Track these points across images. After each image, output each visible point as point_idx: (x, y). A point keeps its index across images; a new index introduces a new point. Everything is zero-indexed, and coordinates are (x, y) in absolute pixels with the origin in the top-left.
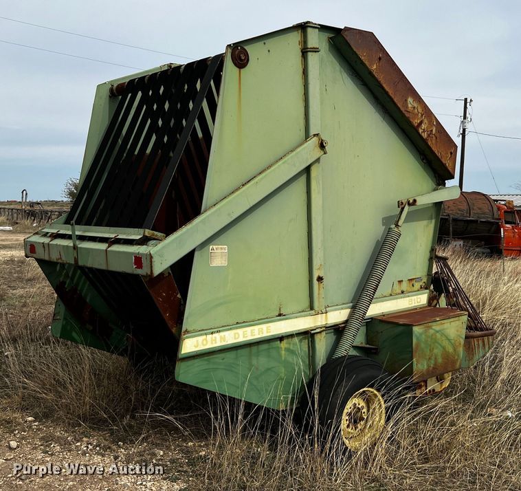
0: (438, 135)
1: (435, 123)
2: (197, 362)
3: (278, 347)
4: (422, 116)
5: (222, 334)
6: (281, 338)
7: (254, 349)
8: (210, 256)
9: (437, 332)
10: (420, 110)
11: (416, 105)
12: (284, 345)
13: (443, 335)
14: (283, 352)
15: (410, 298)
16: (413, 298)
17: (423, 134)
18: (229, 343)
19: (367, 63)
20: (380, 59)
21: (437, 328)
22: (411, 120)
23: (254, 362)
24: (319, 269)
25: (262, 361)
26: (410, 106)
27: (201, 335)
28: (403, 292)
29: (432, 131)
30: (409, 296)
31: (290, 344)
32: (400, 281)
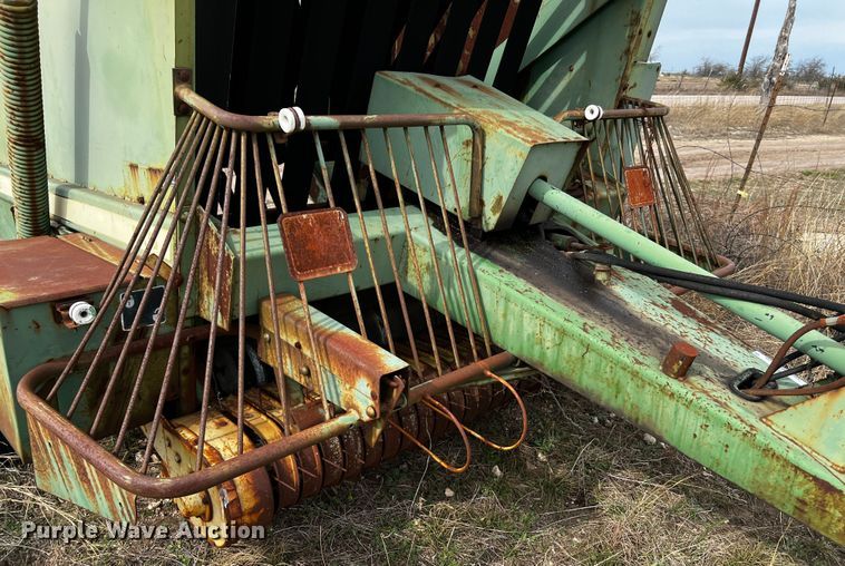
32: (134, 167)
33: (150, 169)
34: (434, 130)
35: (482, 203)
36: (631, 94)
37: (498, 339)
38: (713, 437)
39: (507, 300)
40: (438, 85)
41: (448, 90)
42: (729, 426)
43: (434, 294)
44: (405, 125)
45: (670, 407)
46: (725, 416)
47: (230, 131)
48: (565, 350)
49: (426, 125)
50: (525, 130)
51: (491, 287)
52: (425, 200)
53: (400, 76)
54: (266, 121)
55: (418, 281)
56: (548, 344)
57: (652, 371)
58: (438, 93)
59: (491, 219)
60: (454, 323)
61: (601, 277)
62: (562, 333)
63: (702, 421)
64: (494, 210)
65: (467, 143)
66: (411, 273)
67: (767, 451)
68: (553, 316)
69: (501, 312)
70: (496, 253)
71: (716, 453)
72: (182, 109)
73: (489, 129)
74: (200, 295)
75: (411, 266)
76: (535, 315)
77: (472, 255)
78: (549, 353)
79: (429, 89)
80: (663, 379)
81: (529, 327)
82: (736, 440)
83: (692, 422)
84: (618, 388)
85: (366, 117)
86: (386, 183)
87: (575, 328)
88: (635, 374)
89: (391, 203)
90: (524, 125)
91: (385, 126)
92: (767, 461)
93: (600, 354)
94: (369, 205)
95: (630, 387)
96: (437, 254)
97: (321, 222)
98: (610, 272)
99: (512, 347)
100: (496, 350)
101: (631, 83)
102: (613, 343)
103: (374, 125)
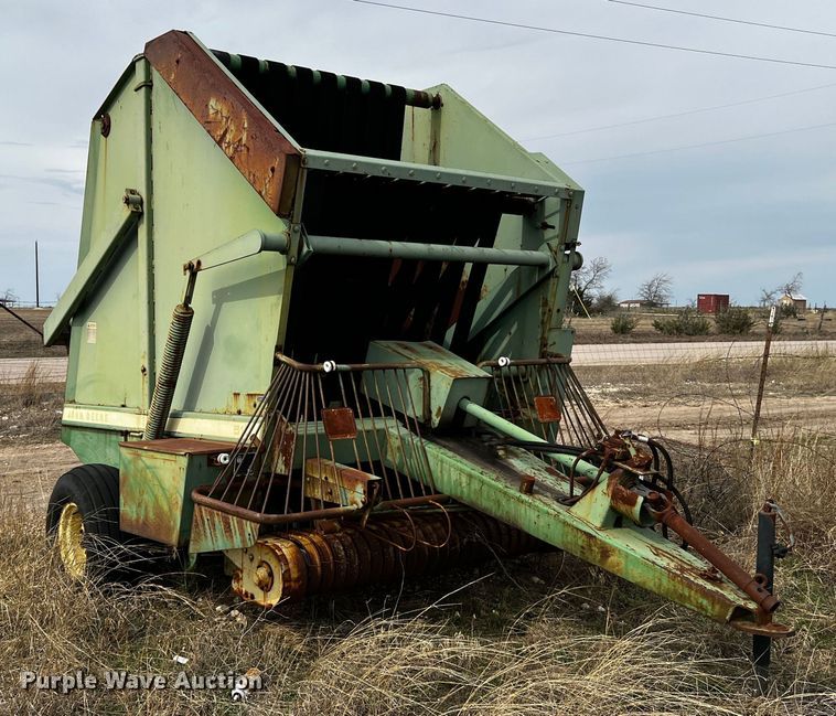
0: (251, 145)
1: (246, 125)
4: (227, 119)
8: (87, 333)
9: (148, 468)
10: (225, 112)
11: (219, 108)
13: (155, 476)
17: (227, 151)
20: (178, 61)
21: (149, 462)
24: (143, 357)
26: (211, 112)
28: (239, 413)
29: (241, 139)
32: (236, 395)
33: (248, 395)
34: (400, 372)
35: (431, 412)
36: (550, 350)
37: (439, 486)
38: (543, 522)
39: (442, 461)
40: (406, 348)
41: (412, 350)
42: (548, 513)
43: (402, 463)
44: (384, 369)
45: (522, 508)
46: (546, 508)
47: (301, 371)
48: (473, 486)
49: (395, 369)
50: (452, 371)
51: (433, 455)
52: (396, 411)
53: (384, 343)
54: (318, 367)
55: (393, 458)
56: (464, 485)
57: (514, 492)
58: (406, 353)
59: (436, 420)
60: (413, 481)
61: (501, 453)
62: (470, 476)
63: (537, 513)
64: (437, 416)
65: (421, 379)
66: (389, 453)
67: (565, 523)
68: (465, 467)
69: (439, 469)
70: (439, 441)
71: (545, 530)
72: (277, 363)
73: (432, 370)
74: (272, 459)
75: (389, 450)
76: (457, 469)
77: (423, 440)
78: (465, 490)
79: (400, 350)
80: (518, 494)
81: (454, 475)
82: (552, 520)
83: (533, 515)
84: (498, 503)
85: (364, 365)
86: (375, 404)
87: (476, 473)
88: (505, 493)
89: (377, 414)
90: (454, 368)
91: (373, 369)
92: (566, 529)
93: (490, 486)
94: (366, 415)
95: (504, 502)
96: (402, 439)
97: (340, 413)
98: (506, 450)
99: (446, 491)
100: (437, 492)
101: (550, 342)
102: (497, 479)
103: (368, 369)
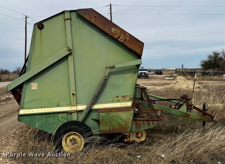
0: (131, 40)
1: (128, 36)
2: (27, 117)
3: (58, 116)
4: (120, 34)
5: (33, 110)
6: (59, 113)
7: (48, 115)
8: (31, 86)
9: (114, 116)
10: (119, 32)
11: (116, 30)
12: (60, 115)
13: (118, 117)
14: (60, 118)
15: (121, 103)
16: (123, 103)
17: (121, 41)
18: (36, 112)
19: (89, 19)
20: (96, 17)
21: (114, 114)
22: (114, 36)
23: (48, 120)
24: (73, 91)
25: (51, 119)
26: (113, 31)
27: (26, 109)
28: (119, 101)
29: (126, 39)
30: (120, 102)
31: (63, 115)
32: (117, 97)
45: (172, 111)
63: (175, 111)
71: (177, 114)
82: (179, 112)
93: (165, 108)
